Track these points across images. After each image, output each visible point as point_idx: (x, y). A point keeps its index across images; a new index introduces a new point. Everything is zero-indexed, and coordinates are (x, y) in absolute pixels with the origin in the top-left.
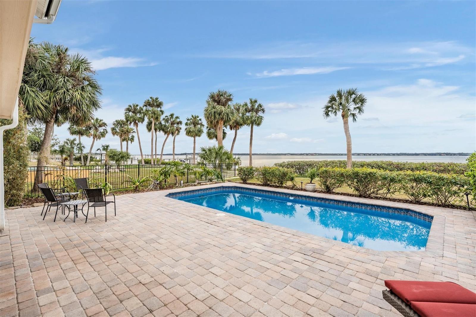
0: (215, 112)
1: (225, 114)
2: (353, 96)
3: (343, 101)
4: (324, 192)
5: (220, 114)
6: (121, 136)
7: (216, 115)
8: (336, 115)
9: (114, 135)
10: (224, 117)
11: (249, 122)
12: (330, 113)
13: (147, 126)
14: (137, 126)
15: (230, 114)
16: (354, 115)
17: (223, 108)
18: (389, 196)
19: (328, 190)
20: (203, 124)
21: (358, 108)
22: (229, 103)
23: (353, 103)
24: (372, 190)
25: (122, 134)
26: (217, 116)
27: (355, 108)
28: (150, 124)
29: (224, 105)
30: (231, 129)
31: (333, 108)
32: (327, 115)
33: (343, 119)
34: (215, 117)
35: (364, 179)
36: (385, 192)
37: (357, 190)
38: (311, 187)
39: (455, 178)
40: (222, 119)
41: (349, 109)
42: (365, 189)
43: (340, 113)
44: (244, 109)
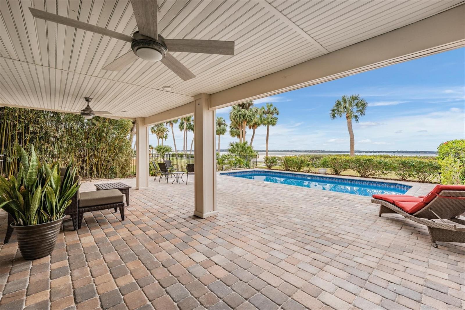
0: (240, 115)
1: (249, 116)
2: (356, 101)
3: (347, 105)
4: (334, 174)
5: (244, 116)
6: (158, 135)
7: (241, 116)
8: (341, 117)
9: (153, 133)
10: (248, 118)
11: (266, 122)
12: (336, 115)
13: (180, 126)
14: (172, 126)
15: (252, 116)
16: (356, 116)
17: (247, 112)
18: (383, 176)
19: (337, 173)
20: (226, 124)
21: (359, 110)
22: (251, 107)
23: (356, 107)
24: (370, 173)
25: (159, 132)
26: (242, 118)
27: (357, 111)
28: (182, 124)
29: (247, 109)
30: (250, 128)
31: (338, 111)
32: (334, 116)
33: (347, 119)
34: (240, 118)
35: (364, 164)
36: (380, 173)
37: (359, 172)
38: (323, 171)
39: (431, 162)
40: (246, 120)
41: (352, 112)
42: (365, 171)
43: (344, 115)
44: (262, 111)
